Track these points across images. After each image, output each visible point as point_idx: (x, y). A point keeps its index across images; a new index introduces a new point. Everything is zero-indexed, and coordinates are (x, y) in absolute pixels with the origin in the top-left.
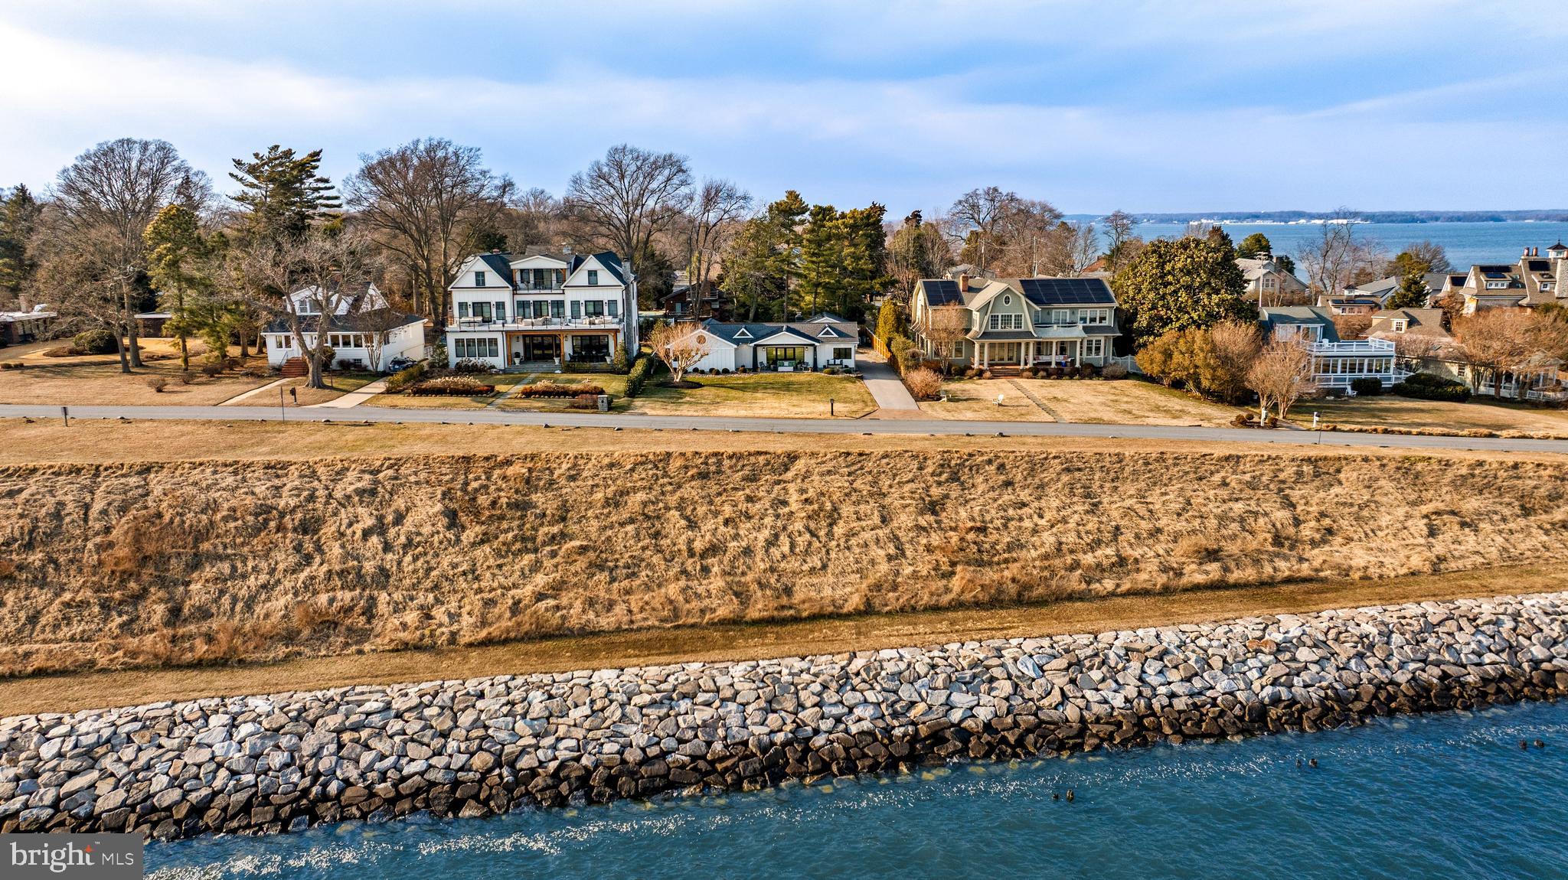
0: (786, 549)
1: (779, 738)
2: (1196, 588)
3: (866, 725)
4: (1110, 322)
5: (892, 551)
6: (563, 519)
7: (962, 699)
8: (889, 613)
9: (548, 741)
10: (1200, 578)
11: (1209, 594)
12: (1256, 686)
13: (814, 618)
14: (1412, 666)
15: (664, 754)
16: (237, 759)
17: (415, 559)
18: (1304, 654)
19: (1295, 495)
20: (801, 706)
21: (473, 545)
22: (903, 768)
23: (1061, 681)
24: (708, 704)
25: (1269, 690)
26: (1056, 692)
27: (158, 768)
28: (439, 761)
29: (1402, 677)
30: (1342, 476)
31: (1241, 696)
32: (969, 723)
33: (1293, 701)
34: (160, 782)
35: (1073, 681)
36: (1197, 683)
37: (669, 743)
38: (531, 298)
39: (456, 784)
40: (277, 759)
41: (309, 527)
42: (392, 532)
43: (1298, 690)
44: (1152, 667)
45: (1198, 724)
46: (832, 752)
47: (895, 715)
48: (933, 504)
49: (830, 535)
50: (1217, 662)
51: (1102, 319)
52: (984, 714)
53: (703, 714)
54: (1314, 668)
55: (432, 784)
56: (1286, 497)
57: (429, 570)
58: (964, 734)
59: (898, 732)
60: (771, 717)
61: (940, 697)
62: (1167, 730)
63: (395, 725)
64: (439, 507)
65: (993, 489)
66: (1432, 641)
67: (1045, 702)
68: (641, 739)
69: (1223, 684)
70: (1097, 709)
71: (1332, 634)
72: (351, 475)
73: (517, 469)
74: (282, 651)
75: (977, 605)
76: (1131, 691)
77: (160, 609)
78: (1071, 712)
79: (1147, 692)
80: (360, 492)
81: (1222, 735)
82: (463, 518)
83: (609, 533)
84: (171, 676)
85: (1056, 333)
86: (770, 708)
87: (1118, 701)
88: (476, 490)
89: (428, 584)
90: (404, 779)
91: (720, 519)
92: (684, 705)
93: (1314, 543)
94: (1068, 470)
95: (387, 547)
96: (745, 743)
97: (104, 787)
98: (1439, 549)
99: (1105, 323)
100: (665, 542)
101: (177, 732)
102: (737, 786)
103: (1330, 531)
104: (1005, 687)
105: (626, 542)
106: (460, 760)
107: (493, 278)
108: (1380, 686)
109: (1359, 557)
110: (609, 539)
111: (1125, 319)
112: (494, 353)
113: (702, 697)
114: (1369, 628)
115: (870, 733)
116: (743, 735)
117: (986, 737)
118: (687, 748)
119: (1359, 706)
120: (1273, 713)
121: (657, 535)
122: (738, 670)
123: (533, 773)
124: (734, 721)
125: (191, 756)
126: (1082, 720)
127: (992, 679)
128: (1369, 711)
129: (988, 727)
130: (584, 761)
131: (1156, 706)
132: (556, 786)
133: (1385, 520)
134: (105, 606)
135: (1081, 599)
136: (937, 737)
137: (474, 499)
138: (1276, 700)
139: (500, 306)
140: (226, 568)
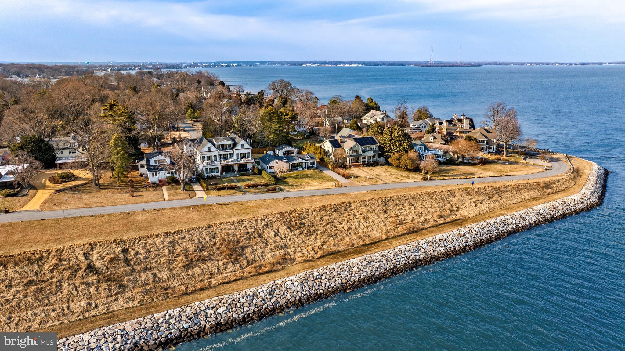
0: (363, 226)
1: (392, 267)
2: (441, 224)
3: (404, 262)
4: (377, 149)
5: (383, 224)
6: (313, 226)
7: (417, 254)
8: (391, 238)
9: (353, 275)
10: (441, 222)
11: (444, 225)
12: (462, 243)
13: (379, 241)
14: (485, 235)
15: (374, 274)
17: (290, 240)
18: (468, 236)
19: (449, 199)
20: (392, 260)
21: (299, 235)
22: (414, 269)
23: (431, 247)
24: (376, 263)
25: (465, 244)
26: (432, 250)
27: (286, 294)
28: (337, 283)
30: (456, 194)
31: (461, 245)
32: (420, 258)
34: (289, 297)
35: (433, 247)
36: (453, 244)
37: (374, 271)
38: (224, 153)
40: (307, 288)
41: (260, 236)
42: (279, 234)
43: (469, 243)
44: (445, 242)
45: (456, 252)
46: (401, 268)
47: (408, 259)
48: (385, 211)
49: (369, 222)
50: (455, 240)
51: (375, 148)
52: (422, 256)
53: (376, 265)
54: (470, 238)
55: (338, 287)
56: (448, 200)
57: (294, 242)
58: (421, 261)
59: (410, 262)
60: (388, 263)
61: (414, 254)
62: (452, 254)
63: (323, 277)
64: (285, 227)
65: (394, 206)
66: (486, 230)
67: (431, 252)
68: (369, 272)
69: (457, 244)
70: (439, 252)
71: (470, 231)
72: (259, 221)
73: (295, 214)
74: (280, 267)
75: (406, 234)
76: (443, 248)
78: (436, 253)
79: (446, 247)
80: (265, 225)
81: (461, 254)
82: (292, 229)
83: (325, 228)
84: (265, 275)
85: (367, 154)
87: (442, 250)
88: (290, 221)
89: (296, 246)
90: (333, 287)
91: (346, 221)
92: (372, 264)
93: (457, 211)
94: (406, 199)
95: (281, 238)
96: (386, 269)
97: (279, 300)
98: (478, 209)
99: (376, 150)
100: (338, 228)
101: (283, 286)
102: (390, 277)
103: (458, 208)
104: (423, 251)
105: (330, 229)
106: (340, 282)
108: (481, 240)
109: (466, 213)
110: (326, 229)
111: (381, 148)
112: (218, 172)
114: (476, 229)
115: (406, 263)
116: (385, 268)
117: (424, 261)
118: (378, 272)
119: (479, 244)
120: (467, 248)
121: (335, 227)
122: (377, 254)
123: (354, 281)
124: (382, 265)
126: (438, 255)
127: (420, 249)
128: (481, 245)
129: (424, 259)
130: (362, 277)
131: (449, 250)
132: (360, 283)
133: (467, 204)
134: (231, 263)
135: (423, 230)
136: (417, 261)
137: (291, 223)
138: (466, 245)
139: (215, 156)
140: (250, 249)
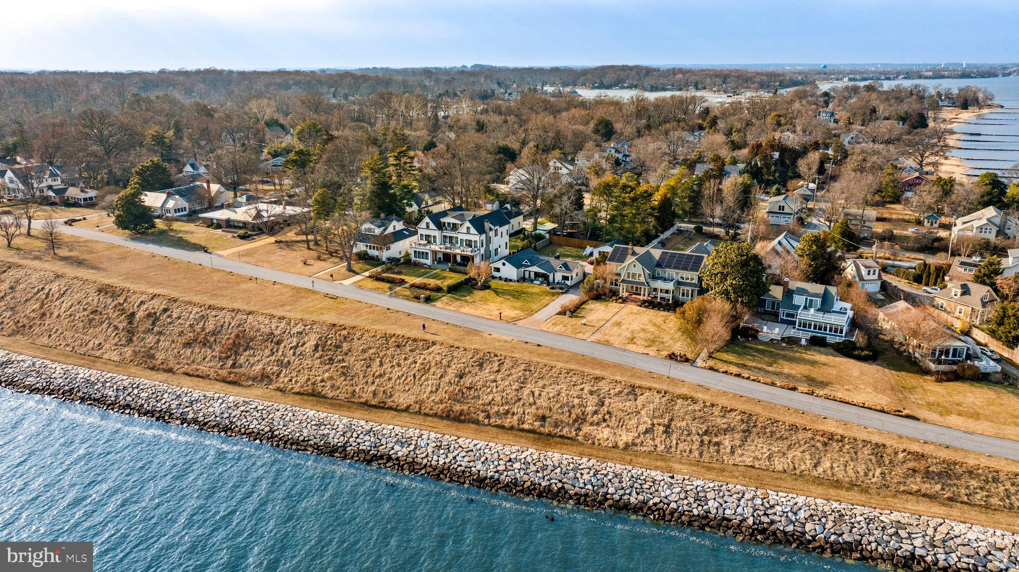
1: (340, 444)
2: (521, 430)
3: (365, 448)
4: (695, 281)
5: (434, 389)
6: (347, 354)
7: (397, 448)
9: (285, 428)
10: (527, 427)
12: (489, 471)
14: (553, 481)
15: (309, 440)
16: (218, 413)
17: (299, 360)
18: (517, 465)
20: (352, 437)
21: (317, 358)
23: (430, 450)
24: (329, 429)
25: (493, 473)
26: (426, 454)
27: (202, 411)
28: (258, 426)
29: (544, 484)
31: (481, 472)
32: (394, 456)
33: (498, 479)
34: (201, 414)
35: (433, 452)
37: (312, 437)
38: (448, 235)
39: (259, 433)
40: (226, 415)
41: (278, 343)
42: (298, 349)
43: (503, 477)
44: (462, 454)
45: (459, 477)
46: (350, 453)
47: (375, 447)
48: (463, 374)
49: (419, 379)
50: (483, 459)
51: (692, 279)
52: (400, 454)
53: (326, 432)
54: (516, 471)
57: (300, 365)
58: (389, 458)
59: (372, 452)
60: (342, 437)
61: (392, 445)
62: (448, 476)
63: (255, 413)
64: (315, 342)
67: (420, 456)
68: (305, 434)
69: (479, 467)
70: (433, 462)
72: (300, 325)
73: (345, 332)
74: (250, 383)
75: (439, 416)
76: (448, 460)
77: (231, 362)
78: (425, 461)
79: (453, 462)
80: (298, 333)
82: (320, 348)
83: (356, 362)
84: (222, 384)
86: (343, 435)
87: (442, 462)
88: (329, 338)
89: (298, 369)
90: (248, 429)
91: (391, 365)
92: (323, 427)
93: (591, 424)
94: (526, 370)
95: (294, 355)
96: (330, 443)
97: (191, 412)
98: (640, 440)
99: (693, 282)
100: (369, 370)
101: (211, 402)
102: (320, 455)
103: (605, 420)
104: (412, 447)
105: (358, 367)
106: (263, 427)
107: (432, 226)
108: (534, 484)
109: (603, 434)
110: (354, 365)
112: (427, 258)
113: (328, 426)
115: (364, 450)
116: (331, 441)
117: (395, 461)
118: (315, 440)
119: (519, 488)
120: (488, 481)
121: (368, 366)
122: (343, 421)
123: (276, 436)
124: (331, 436)
125: (211, 410)
126: (426, 464)
127: (410, 444)
128: (521, 491)
129: (397, 459)
130: (289, 436)
131: (452, 467)
134: (220, 359)
136: (382, 457)
137: (327, 341)
138: (492, 477)
139: (435, 237)
140: (252, 352)
